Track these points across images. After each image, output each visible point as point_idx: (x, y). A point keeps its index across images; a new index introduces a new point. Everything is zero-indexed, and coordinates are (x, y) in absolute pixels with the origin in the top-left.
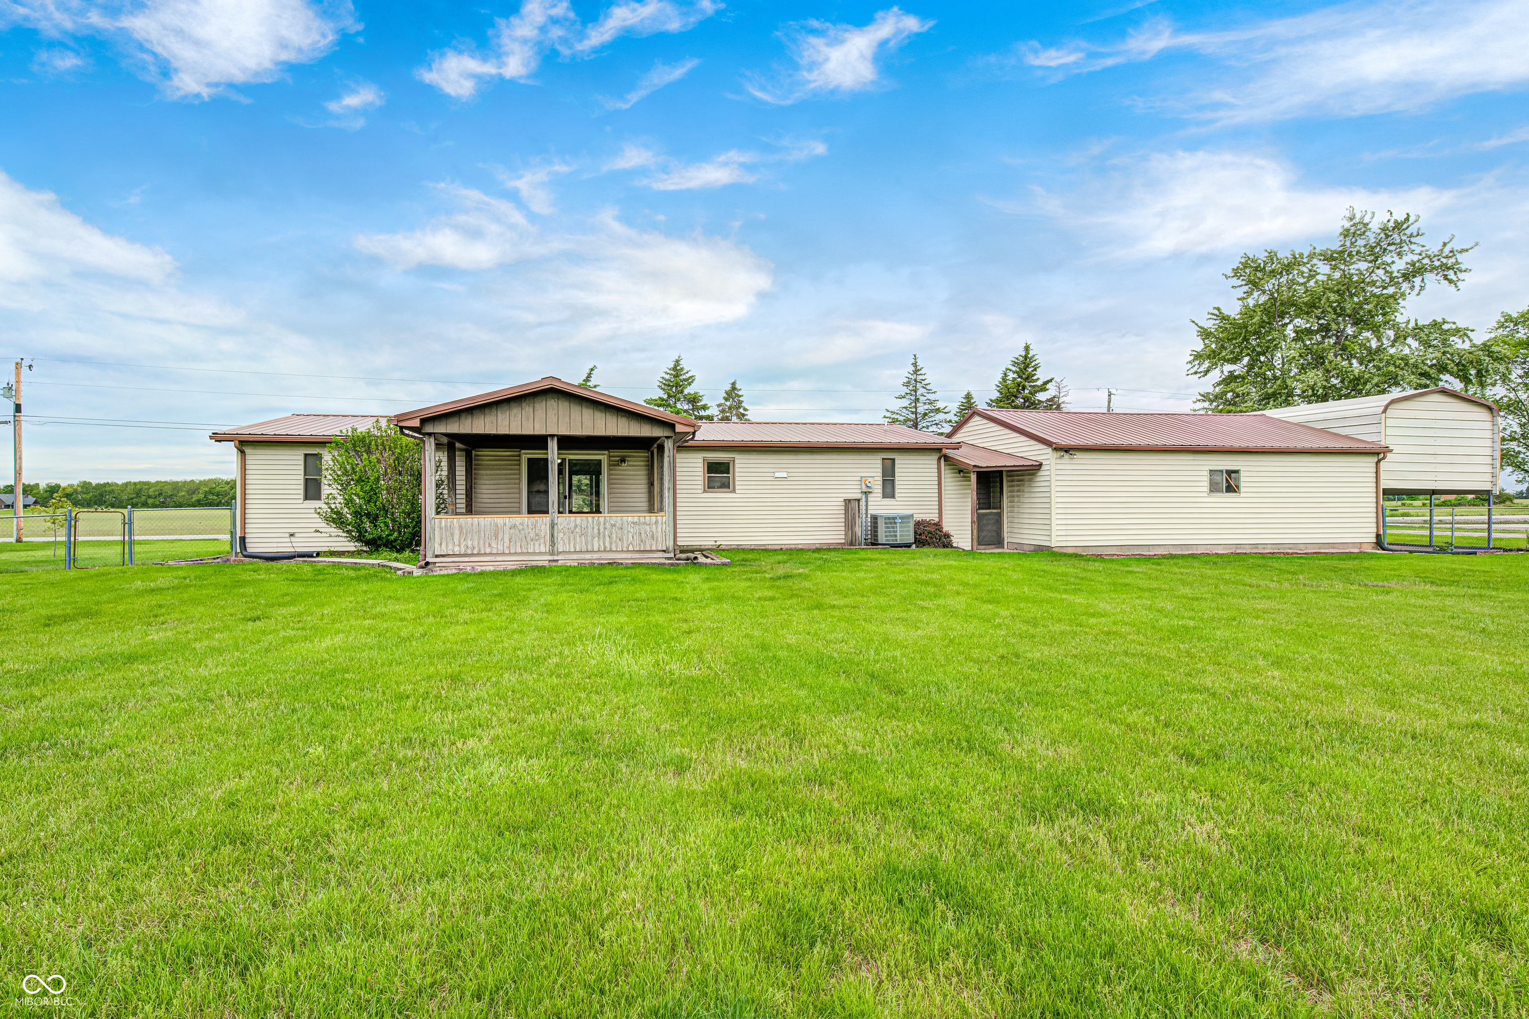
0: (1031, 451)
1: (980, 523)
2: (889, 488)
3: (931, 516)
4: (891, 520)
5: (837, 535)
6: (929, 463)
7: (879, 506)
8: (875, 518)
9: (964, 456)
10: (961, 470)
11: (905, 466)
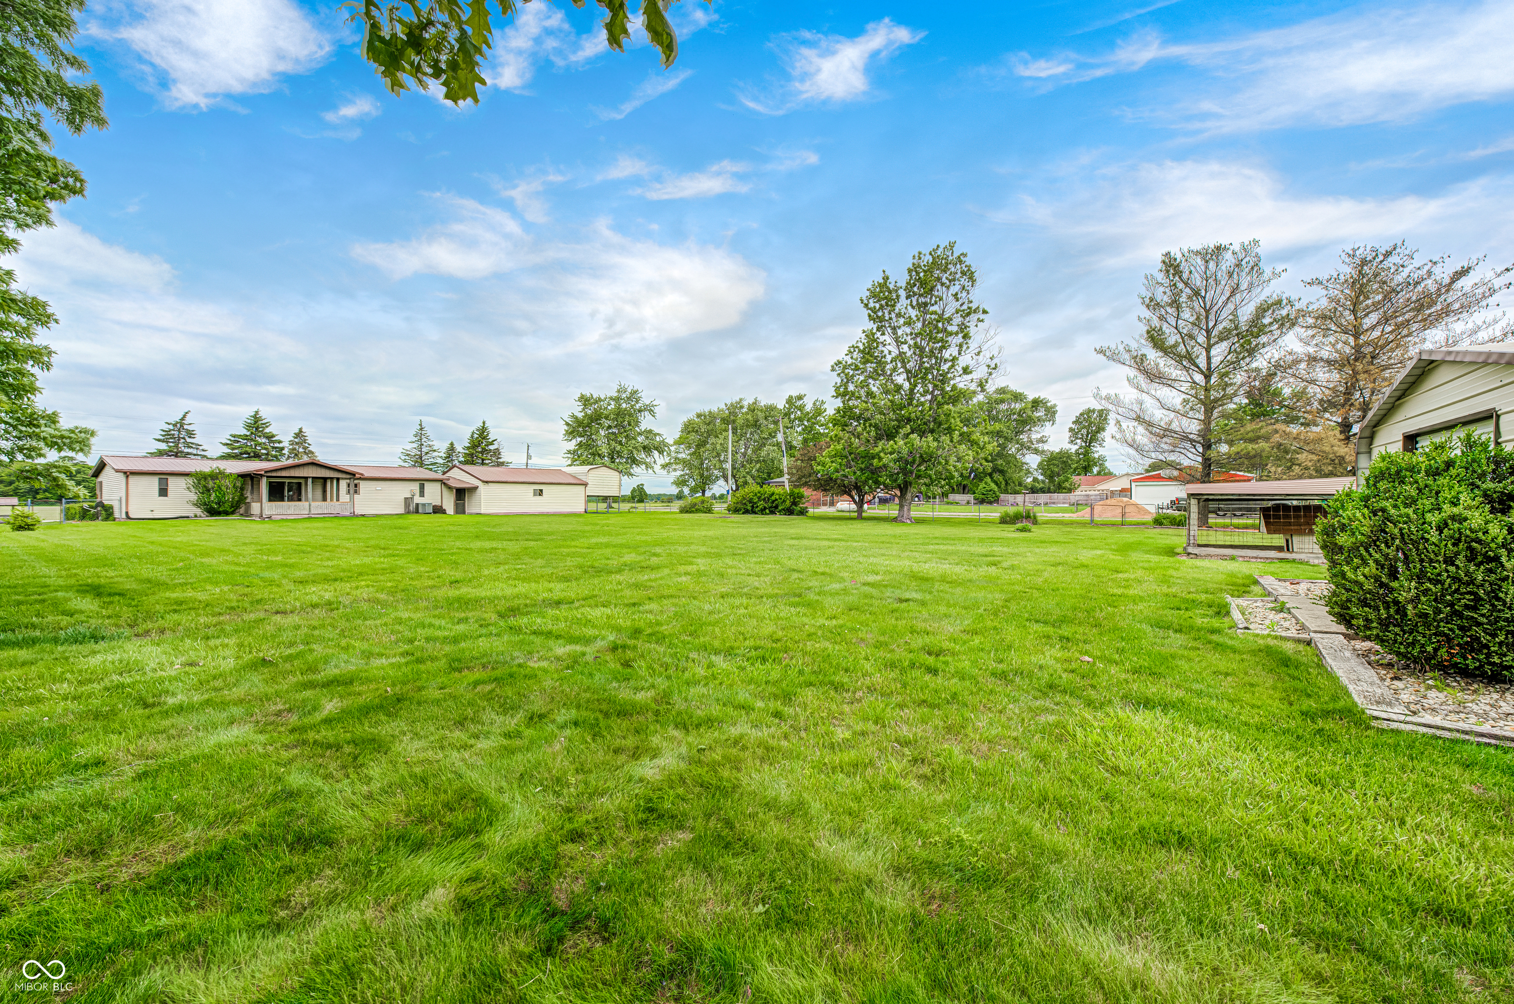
0: (475, 482)
1: (457, 506)
2: (422, 494)
3: (439, 503)
4: (424, 505)
5: (401, 510)
6: (438, 486)
7: (418, 499)
8: (417, 505)
9: (452, 483)
10: (450, 488)
11: (428, 487)
